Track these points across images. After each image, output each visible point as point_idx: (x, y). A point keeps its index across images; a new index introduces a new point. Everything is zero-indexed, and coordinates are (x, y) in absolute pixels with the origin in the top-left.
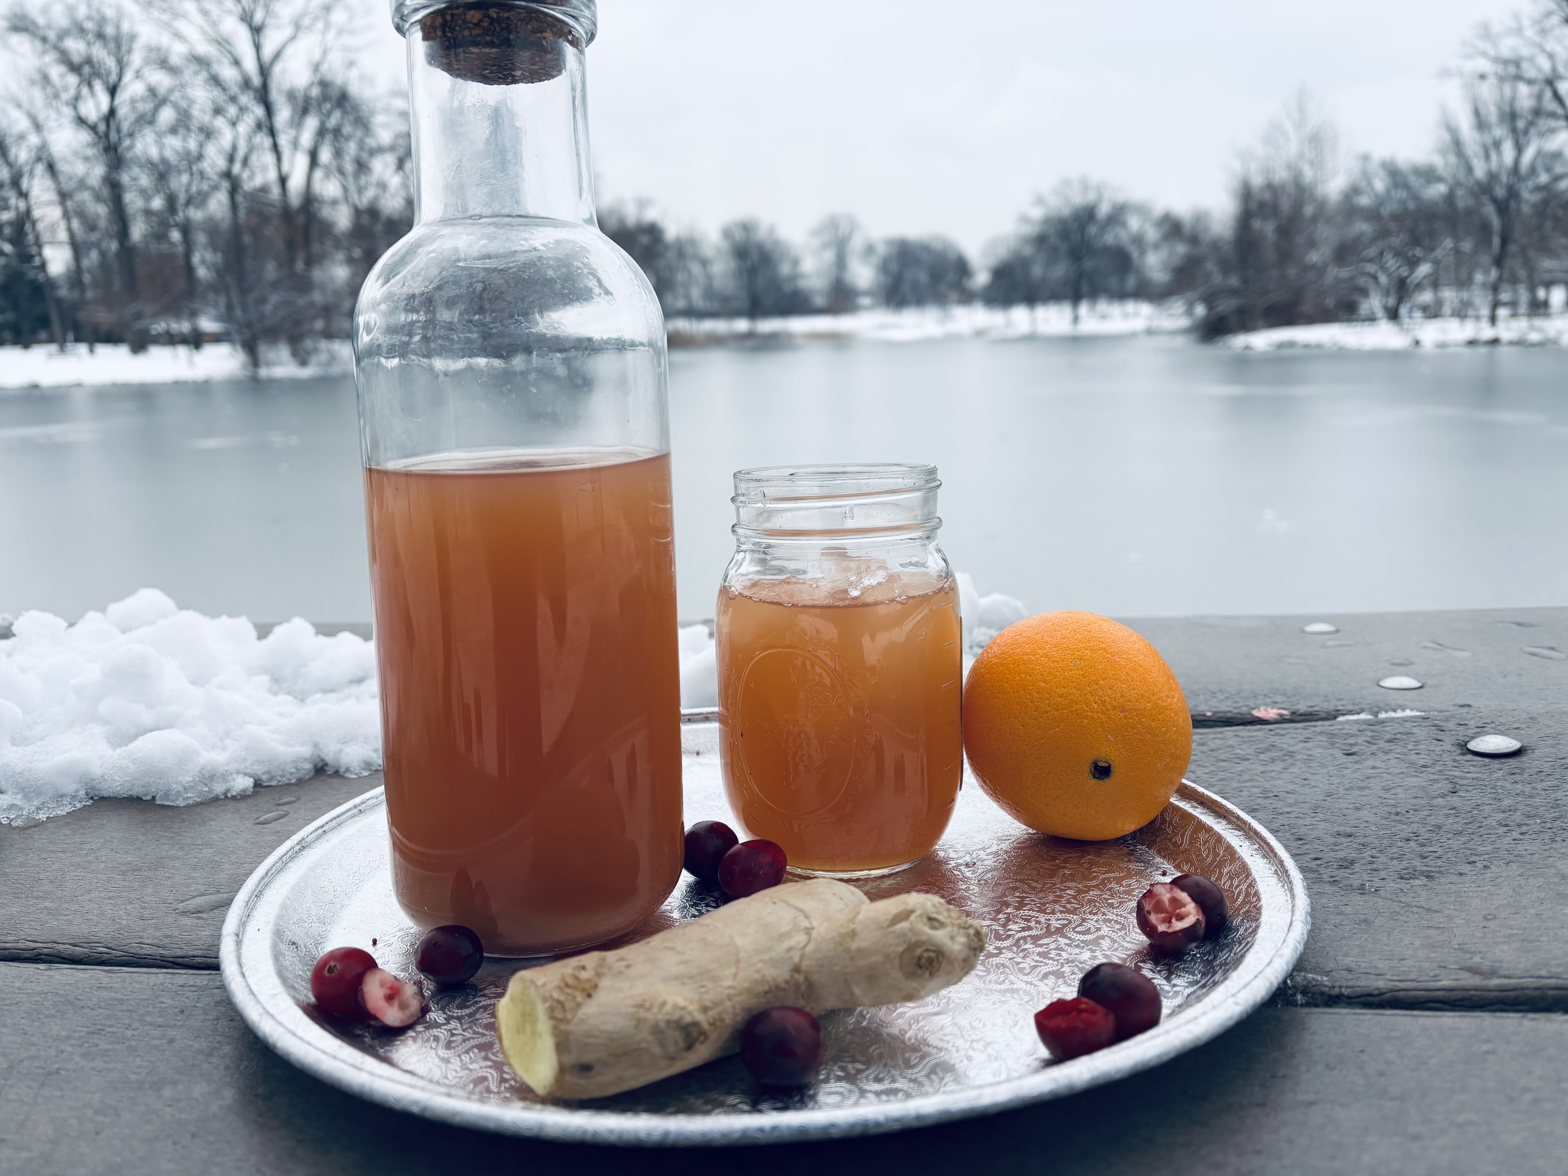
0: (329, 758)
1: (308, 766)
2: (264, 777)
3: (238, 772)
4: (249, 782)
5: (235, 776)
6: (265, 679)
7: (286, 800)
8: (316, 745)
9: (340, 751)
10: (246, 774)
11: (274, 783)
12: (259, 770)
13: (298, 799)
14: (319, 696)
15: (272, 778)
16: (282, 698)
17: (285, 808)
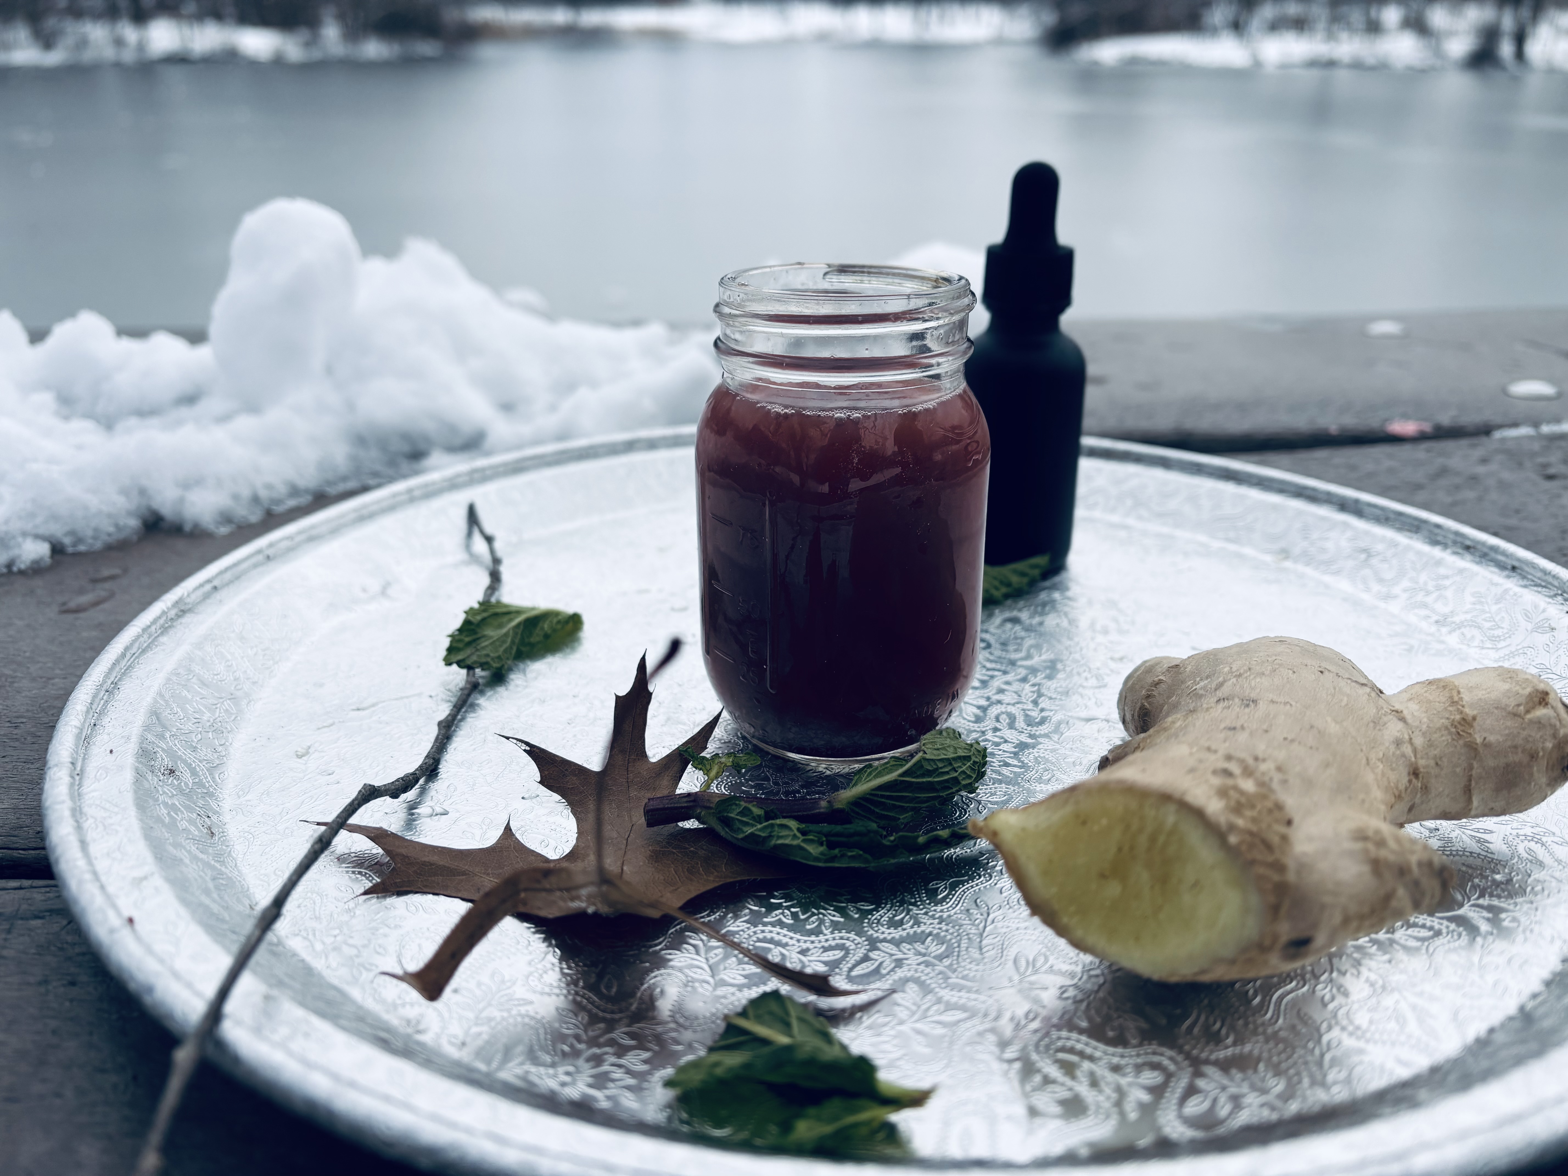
0: (167, 510)
1: (133, 523)
2: (67, 541)
3: (25, 534)
4: (42, 550)
5: (20, 539)
6: (47, 398)
7: (106, 572)
8: (143, 492)
9: (182, 500)
10: (38, 537)
11: (82, 548)
12: (57, 530)
13: (126, 571)
14: (133, 421)
15: (79, 540)
16: (77, 424)
17: (107, 585)
